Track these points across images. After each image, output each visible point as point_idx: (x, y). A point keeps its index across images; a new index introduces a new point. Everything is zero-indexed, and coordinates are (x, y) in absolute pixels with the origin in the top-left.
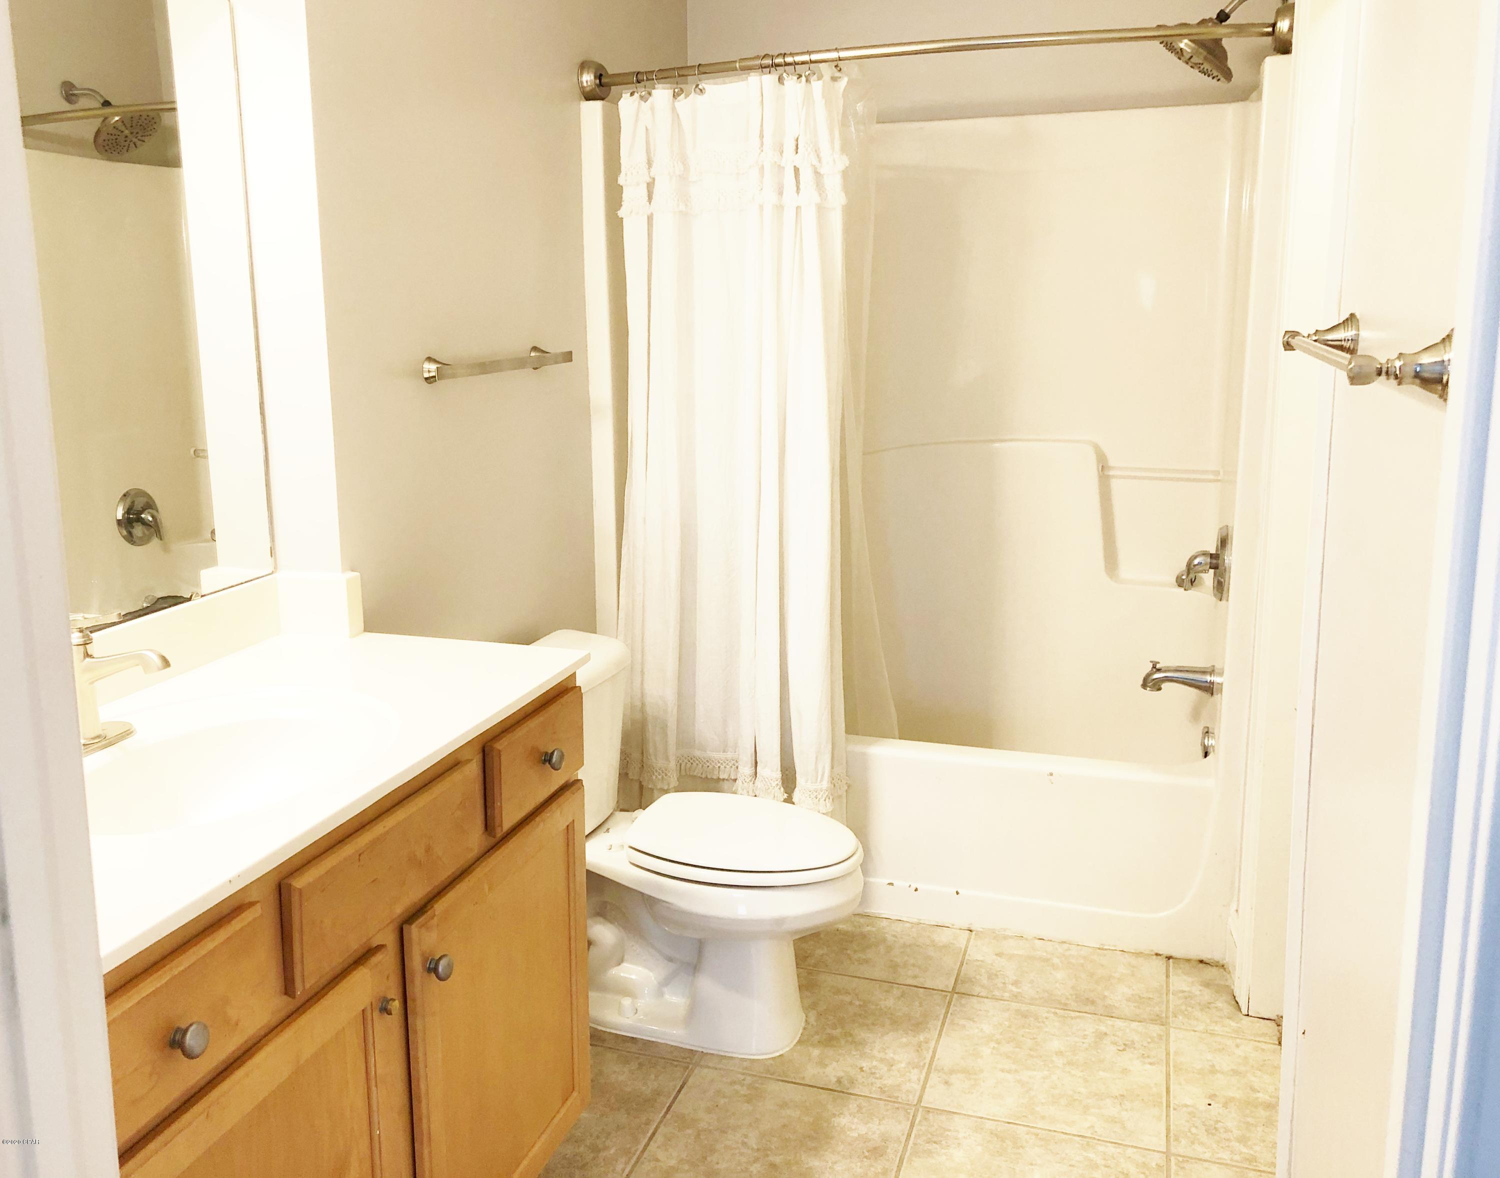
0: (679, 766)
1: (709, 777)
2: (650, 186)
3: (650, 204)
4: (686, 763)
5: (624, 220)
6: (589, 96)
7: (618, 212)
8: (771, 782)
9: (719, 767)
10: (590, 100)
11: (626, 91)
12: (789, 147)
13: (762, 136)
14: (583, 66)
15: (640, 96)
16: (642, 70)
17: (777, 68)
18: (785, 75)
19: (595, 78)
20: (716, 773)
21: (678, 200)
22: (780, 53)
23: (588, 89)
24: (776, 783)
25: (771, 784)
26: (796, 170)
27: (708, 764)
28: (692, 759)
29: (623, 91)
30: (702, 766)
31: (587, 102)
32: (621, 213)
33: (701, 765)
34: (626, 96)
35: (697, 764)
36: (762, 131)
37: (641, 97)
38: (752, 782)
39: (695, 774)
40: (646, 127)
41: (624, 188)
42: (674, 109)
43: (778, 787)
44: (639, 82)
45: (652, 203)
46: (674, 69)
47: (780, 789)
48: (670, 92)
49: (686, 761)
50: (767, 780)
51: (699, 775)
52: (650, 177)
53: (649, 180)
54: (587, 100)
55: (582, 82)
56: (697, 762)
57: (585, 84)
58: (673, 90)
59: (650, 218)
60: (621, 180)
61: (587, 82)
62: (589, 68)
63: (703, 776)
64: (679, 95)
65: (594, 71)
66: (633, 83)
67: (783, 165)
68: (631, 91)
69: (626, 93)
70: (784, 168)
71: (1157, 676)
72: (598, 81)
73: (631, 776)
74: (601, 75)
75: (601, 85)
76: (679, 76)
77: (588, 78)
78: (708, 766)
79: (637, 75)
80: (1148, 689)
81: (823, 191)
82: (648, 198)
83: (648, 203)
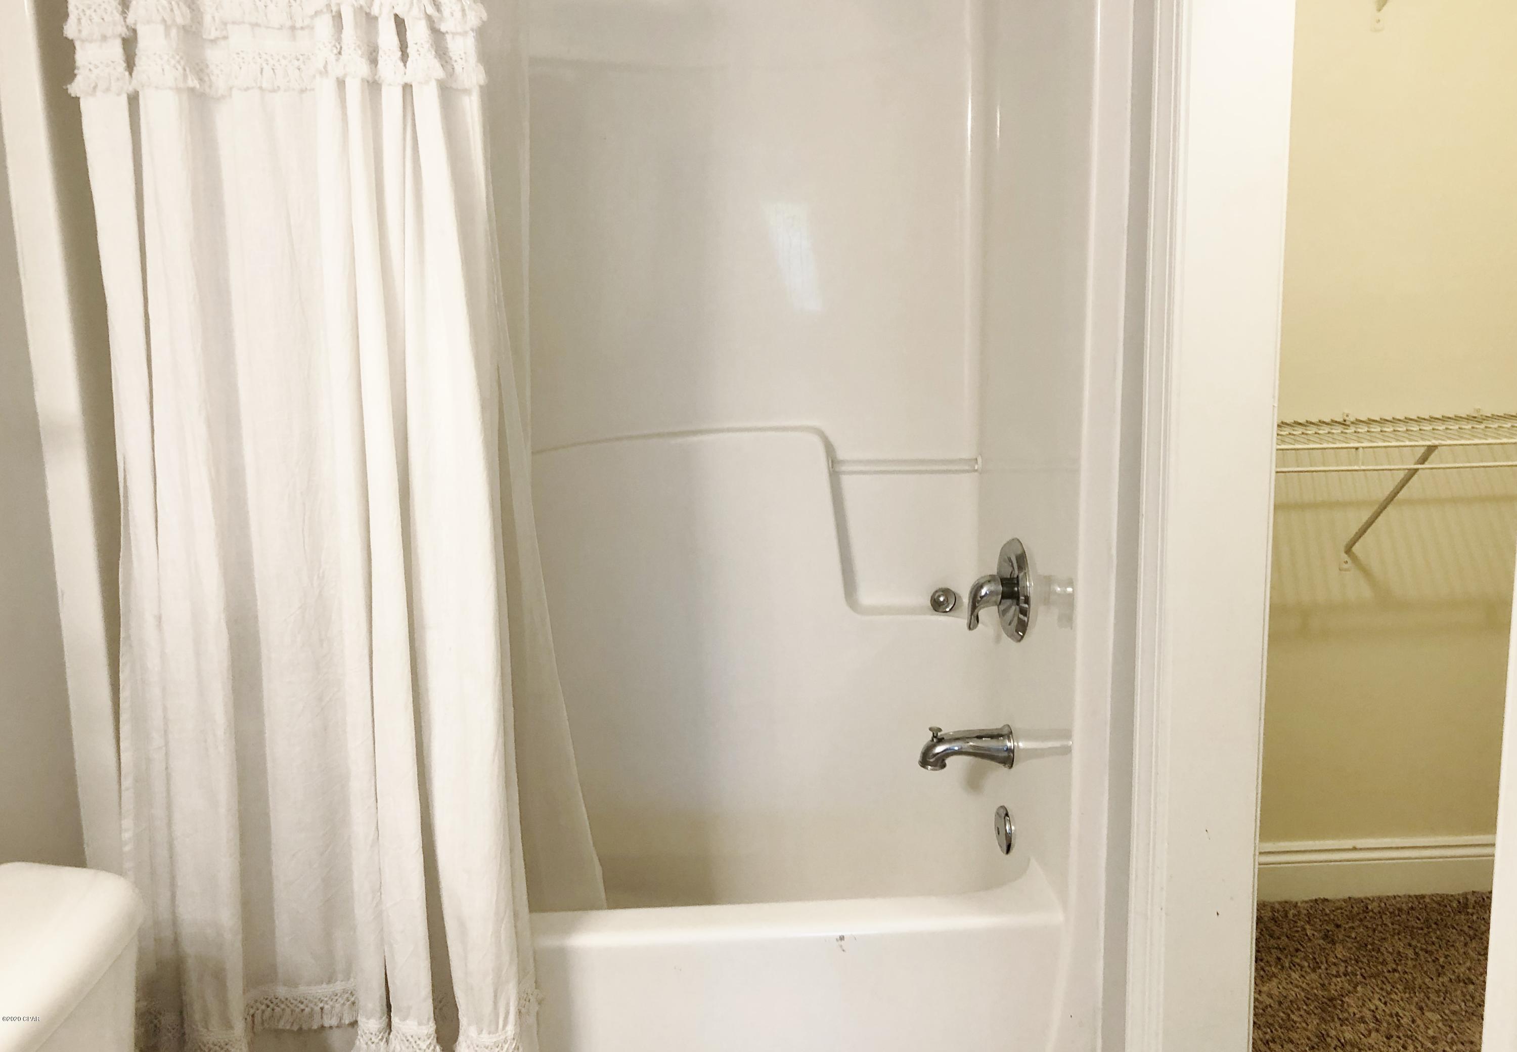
0: (249, 1019)
1: (305, 1027)
2: (129, 44)
3: (131, 74)
4: (263, 1012)
5: (81, 100)
7: (69, 86)
9: (322, 1009)
20: (317, 1017)
21: (185, 70)
26: (400, 23)
27: (302, 1007)
28: (272, 1003)
30: (292, 1011)
32: (74, 89)
33: (289, 1010)
35: (283, 1010)
38: (385, 1040)
39: (280, 1026)
41: (78, 44)
45: (134, 74)
49: (263, 1007)
50: (411, 1040)
51: (288, 1028)
52: (127, 27)
53: (124, 31)
56: (283, 1006)
59: (133, 100)
60: (70, 30)
63: (295, 1028)
67: (375, 11)
70: (376, 18)
71: (939, 749)
78: (303, 1010)
80: (929, 767)
81: (447, 62)
82: (125, 65)
83: (127, 73)
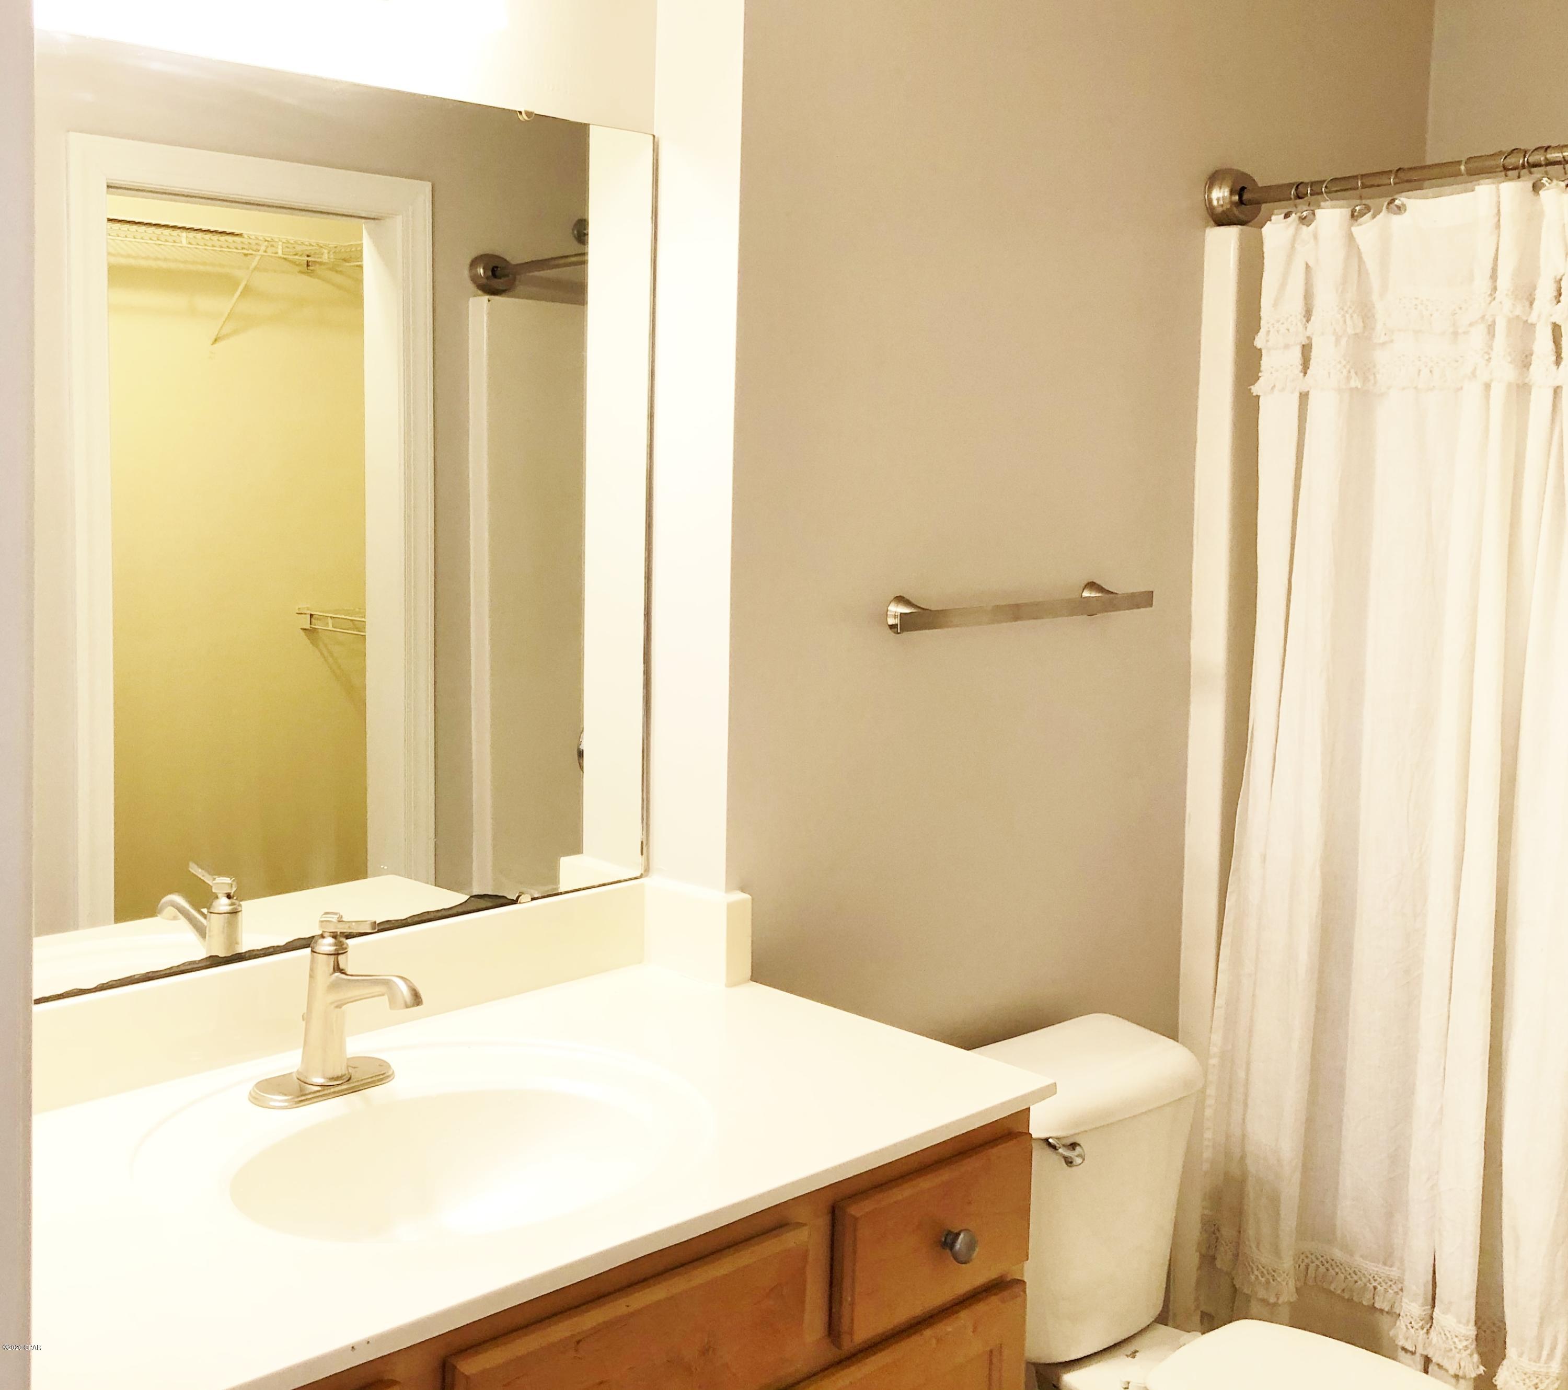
0: (1300, 1268)
1: (1356, 1299)
2: (1306, 350)
3: (1305, 376)
4: (1317, 1267)
5: (1261, 399)
6: (1222, 220)
7: (1252, 387)
8: (1456, 1340)
9: (1375, 1288)
10: (1223, 225)
11: (1279, 211)
12: (1545, 291)
13: (1494, 276)
14: (1214, 179)
15: (1300, 217)
16: (1306, 180)
17: (1533, 170)
18: (1545, 180)
19: (1232, 192)
20: (1369, 1295)
21: (1349, 372)
22: (1540, 145)
23: (1220, 210)
24: (1465, 1343)
25: (1454, 1343)
26: (1557, 329)
27: (1355, 1278)
28: (1327, 1262)
29: (1276, 211)
30: (1346, 1278)
31: (1218, 228)
32: (1256, 389)
33: (1342, 1276)
34: (1277, 218)
35: (1337, 1274)
36: (1494, 270)
37: (1302, 220)
38: (1425, 1330)
39: (1332, 1287)
40: (1307, 264)
41: (1264, 352)
42: (1351, 237)
43: (1468, 1352)
44: (1300, 198)
45: (1307, 375)
46: (1355, 177)
47: (1471, 1355)
48: (1346, 212)
49: (1319, 1263)
50: (1448, 1335)
51: (1339, 1292)
52: (1307, 336)
53: (1305, 342)
54: (1219, 225)
55: (1210, 201)
56: (1337, 1270)
57: (1215, 203)
58: (1350, 210)
59: (1304, 397)
60: (1259, 342)
61: (1218, 199)
62: (1223, 179)
63: (1346, 1296)
64: (1362, 214)
65: (1230, 183)
66: (1291, 199)
67: (1533, 319)
68: (1286, 211)
69: (1277, 214)
70: (1533, 325)
72: (1236, 198)
73: (1219, 1264)
74: (1243, 189)
75: (1241, 202)
76: (1364, 186)
77: (1220, 195)
78: (1356, 1282)
79: (1297, 187)
82: (1301, 367)
83: (1302, 374)
